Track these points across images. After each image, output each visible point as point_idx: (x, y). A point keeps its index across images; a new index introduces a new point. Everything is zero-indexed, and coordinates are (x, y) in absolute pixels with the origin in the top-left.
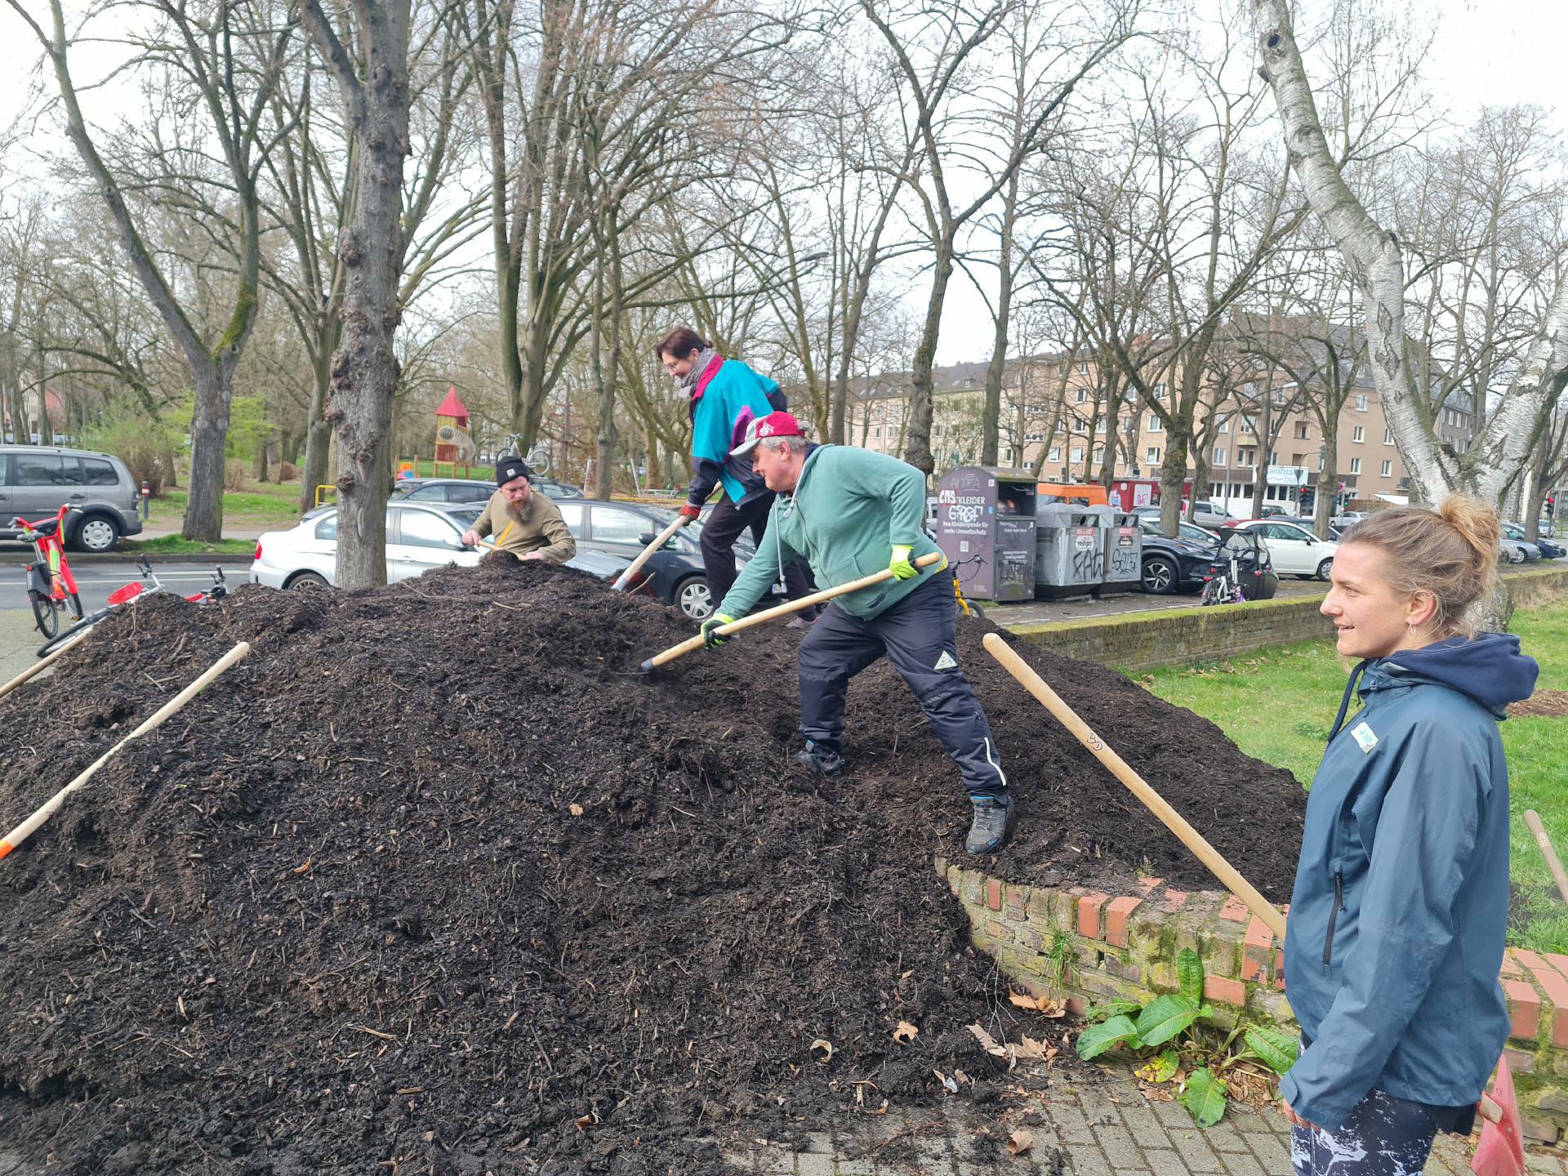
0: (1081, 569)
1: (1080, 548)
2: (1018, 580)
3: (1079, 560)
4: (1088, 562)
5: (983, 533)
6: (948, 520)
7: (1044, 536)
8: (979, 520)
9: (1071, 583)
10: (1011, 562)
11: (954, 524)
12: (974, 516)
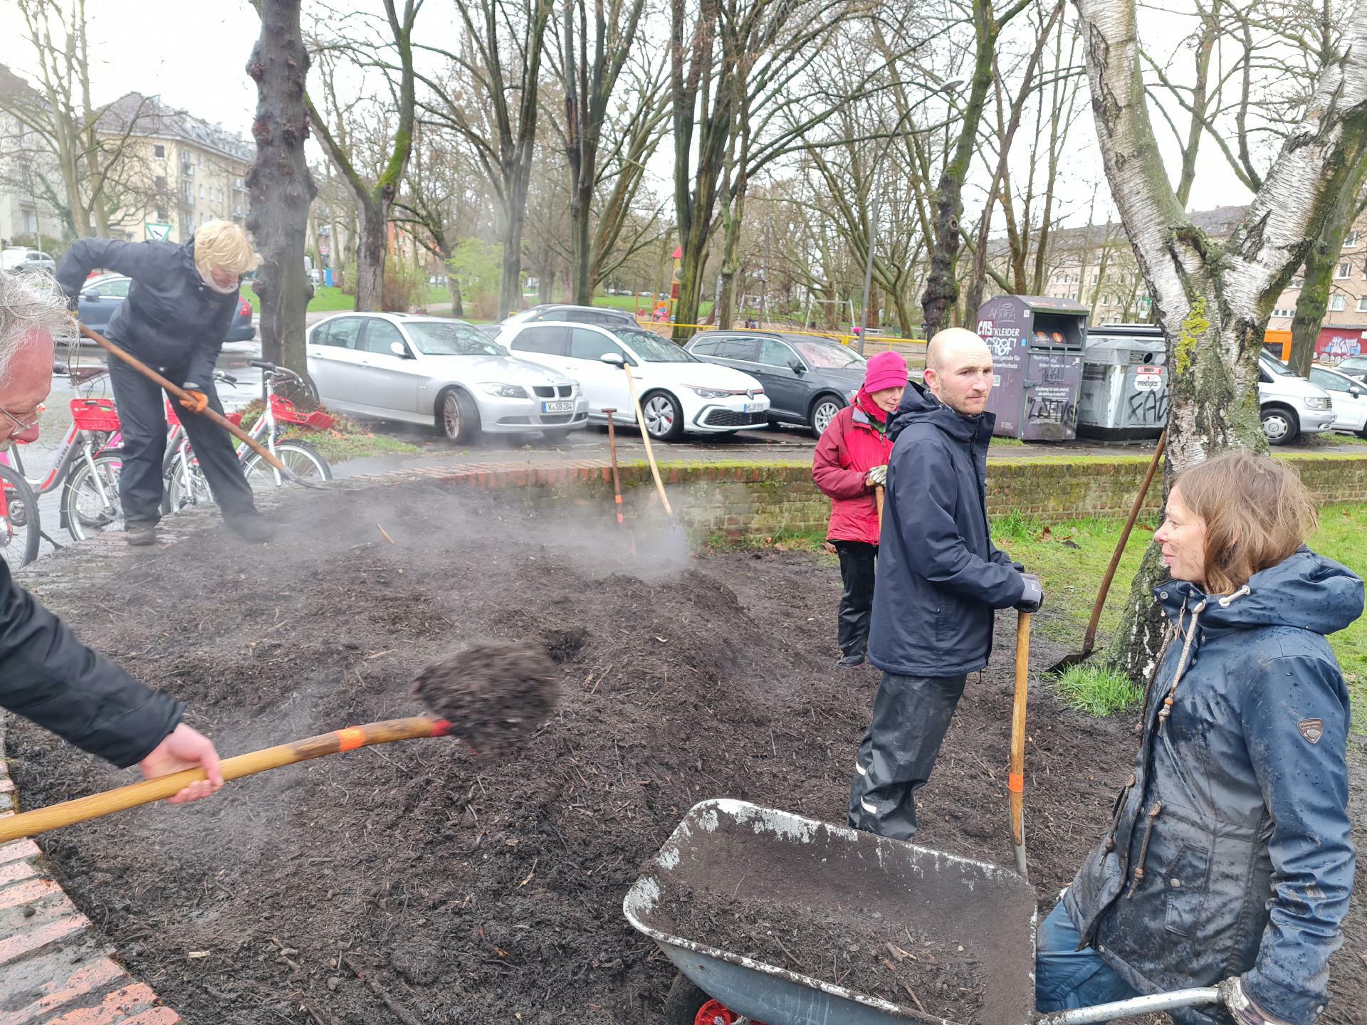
0: (1140, 412)
1: (1139, 388)
2: (1054, 418)
3: (1136, 402)
4: (1151, 403)
5: (1015, 366)
7: (1094, 373)
8: (1011, 353)
9: (1125, 424)
10: (1044, 400)
12: (1008, 349)
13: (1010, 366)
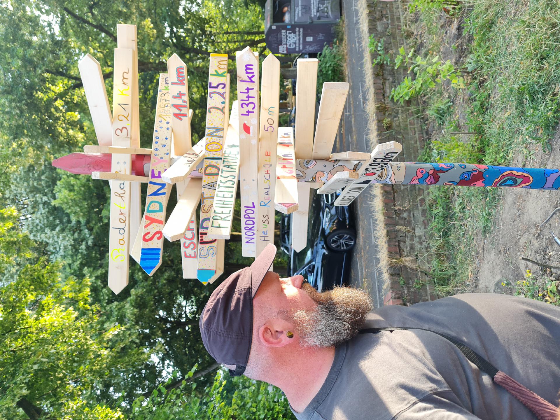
2: (328, 4)
5: (301, 30)
6: (295, 48)
8: (295, 32)
10: (318, 11)
11: (297, 45)
12: (292, 35)
13: (301, 33)
